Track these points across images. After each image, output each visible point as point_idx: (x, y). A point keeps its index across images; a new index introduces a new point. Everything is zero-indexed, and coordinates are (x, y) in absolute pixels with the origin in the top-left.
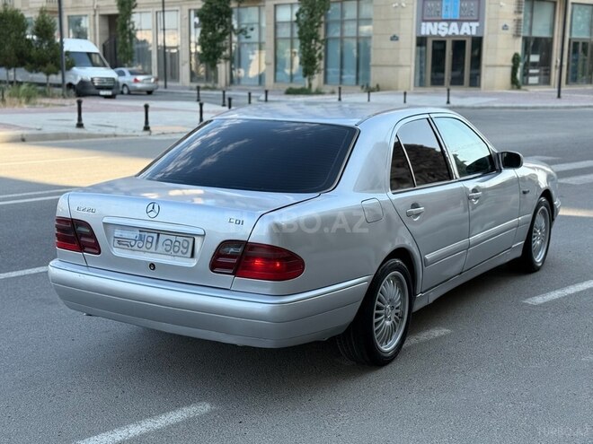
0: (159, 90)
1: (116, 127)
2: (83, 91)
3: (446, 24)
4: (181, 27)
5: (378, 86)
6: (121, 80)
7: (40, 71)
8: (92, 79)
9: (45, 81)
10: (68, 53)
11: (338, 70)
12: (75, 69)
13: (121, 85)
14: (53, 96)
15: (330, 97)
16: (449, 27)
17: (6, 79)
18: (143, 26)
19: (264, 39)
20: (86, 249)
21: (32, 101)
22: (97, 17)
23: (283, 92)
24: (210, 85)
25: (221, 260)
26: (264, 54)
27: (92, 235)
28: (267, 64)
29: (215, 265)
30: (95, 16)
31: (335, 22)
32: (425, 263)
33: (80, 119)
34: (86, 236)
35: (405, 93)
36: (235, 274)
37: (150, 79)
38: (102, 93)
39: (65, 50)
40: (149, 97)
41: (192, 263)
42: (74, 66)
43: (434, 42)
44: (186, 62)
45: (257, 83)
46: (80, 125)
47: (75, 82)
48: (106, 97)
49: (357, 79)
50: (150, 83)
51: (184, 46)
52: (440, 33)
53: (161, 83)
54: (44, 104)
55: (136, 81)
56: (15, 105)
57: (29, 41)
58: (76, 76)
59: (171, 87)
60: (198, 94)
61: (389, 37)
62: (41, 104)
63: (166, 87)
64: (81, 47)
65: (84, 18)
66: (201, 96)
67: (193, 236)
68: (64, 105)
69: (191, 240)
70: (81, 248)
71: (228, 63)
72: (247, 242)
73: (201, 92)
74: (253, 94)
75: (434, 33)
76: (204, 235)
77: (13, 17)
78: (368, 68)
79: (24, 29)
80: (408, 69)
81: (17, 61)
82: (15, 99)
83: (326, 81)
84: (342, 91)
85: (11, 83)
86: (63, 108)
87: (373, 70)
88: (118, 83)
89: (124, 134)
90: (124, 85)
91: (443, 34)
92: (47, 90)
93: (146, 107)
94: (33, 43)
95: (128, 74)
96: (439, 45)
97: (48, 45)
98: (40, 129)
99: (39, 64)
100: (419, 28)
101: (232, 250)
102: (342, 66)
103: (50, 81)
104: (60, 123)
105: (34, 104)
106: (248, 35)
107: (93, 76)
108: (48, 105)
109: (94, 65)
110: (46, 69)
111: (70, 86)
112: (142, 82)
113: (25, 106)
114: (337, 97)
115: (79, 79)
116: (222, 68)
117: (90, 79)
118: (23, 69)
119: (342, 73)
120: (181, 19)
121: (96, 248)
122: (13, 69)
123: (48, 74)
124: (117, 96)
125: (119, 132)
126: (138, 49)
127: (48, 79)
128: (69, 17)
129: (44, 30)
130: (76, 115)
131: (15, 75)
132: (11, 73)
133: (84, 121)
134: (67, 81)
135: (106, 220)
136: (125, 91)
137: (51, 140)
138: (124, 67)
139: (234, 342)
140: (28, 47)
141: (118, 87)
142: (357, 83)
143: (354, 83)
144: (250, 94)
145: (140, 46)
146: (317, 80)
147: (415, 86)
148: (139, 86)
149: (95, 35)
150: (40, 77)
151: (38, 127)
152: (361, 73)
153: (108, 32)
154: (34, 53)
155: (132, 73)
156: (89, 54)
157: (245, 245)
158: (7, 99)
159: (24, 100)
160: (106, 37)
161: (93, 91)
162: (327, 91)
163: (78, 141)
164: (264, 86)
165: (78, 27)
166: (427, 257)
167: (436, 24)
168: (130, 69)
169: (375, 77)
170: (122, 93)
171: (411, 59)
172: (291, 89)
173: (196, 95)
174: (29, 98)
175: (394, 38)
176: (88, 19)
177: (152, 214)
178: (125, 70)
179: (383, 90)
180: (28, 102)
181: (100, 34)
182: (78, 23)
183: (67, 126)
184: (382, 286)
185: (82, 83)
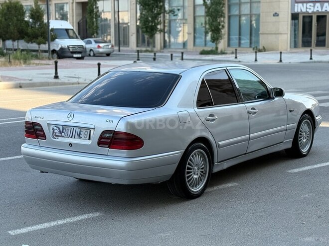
0: (114, 53)
1: (78, 78)
2: (62, 54)
3: (312, 4)
4: (131, 9)
5: (264, 48)
6: (88, 47)
7: (34, 42)
8: (68, 47)
9: (37, 48)
10: (53, 30)
11: (237, 37)
12: (57, 40)
13: (88, 50)
14: (42, 59)
15: (230, 56)
16: (314, 7)
17: (12, 47)
18: (105, 9)
19: (186, 17)
20: (39, 137)
21: (28, 62)
22: (74, 4)
23: (198, 53)
24: (149, 49)
25: (102, 140)
26: (186, 27)
27: (42, 130)
28: (189, 34)
29: (100, 143)
30: (73, 3)
31: (236, 4)
32: (219, 146)
33: (56, 73)
34: (39, 131)
35: (281, 53)
36: (109, 147)
37: (108, 45)
38: (75, 56)
39: (50, 28)
40: (108, 58)
41: (89, 142)
42: (56, 38)
43: (304, 17)
44: (134, 33)
45: (182, 47)
46: (56, 77)
47: (57, 49)
48: (78, 58)
49: (251, 43)
50: (108, 48)
51: (132, 22)
52: (308, 10)
53: (116, 48)
54: (36, 64)
55: (99, 47)
56: (17, 65)
57: (27, 22)
58: (58, 45)
59: (123, 51)
60: (138, 55)
61: (272, 14)
62: (34, 64)
63: (119, 51)
64: (61, 25)
65: (65, 5)
66: (140, 56)
67: (89, 129)
68: (48, 64)
69: (89, 131)
70: (37, 137)
71: (162, 33)
72: (114, 131)
73: (140, 54)
74: (174, 55)
75: (304, 10)
76: (94, 128)
77: (16, 6)
78: (258, 35)
79: (23, 14)
80: (286, 36)
81: (19, 36)
82: (17, 61)
83: (229, 45)
84: (238, 51)
85: (16, 50)
86: (48, 66)
87: (261, 37)
88: (86, 49)
89: (84, 82)
90: (91, 50)
91: (310, 11)
92: (38, 55)
93: (99, 65)
94: (30, 24)
95: (93, 43)
96: (308, 19)
97: (40, 25)
98: (31, 80)
99: (34, 38)
100: (293, 7)
101: (108, 135)
102: (240, 34)
103: (41, 49)
104: (44, 76)
105: (29, 64)
106: (176, 14)
107: (68, 45)
108: (38, 64)
109: (70, 37)
110: (38, 41)
111: (54, 51)
112: (103, 48)
113: (23, 65)
114: (234, 55)
115: (60, 47)
116: (158, 37)
117: (67, 47)
118: (23, 41)
119: (240, 39)
120: (131, 5)
121: (44, 136)
122: (17, 41)
123: (39, 44)
124: (85, 58)
125: (81, 81)
126: (102, 25)
127: (39, 47)
128: (55, 4)
129: (37, 15)
130: (54, 70)
131: (18, 45)
132: (16, 43)
133: (59, 75)
134: (52, 48)
135: (48, 122)
136: (92, 54)
137: (38, 86)
138: (91, 37)
139: (110, 182)
140: (26, 27)
141: (86, 51)
142: (250, 47)
143: (249, 46)
144: (172, 55)
145: (103, 23)
146: (222, 44)
147: (290, 48)
148: (101, 50)
149: (73, 16)
150: (34, 46)
151: (30, 79)
152: (253, 38)
153: (81, 14)
154: (29, 30)
155: (96, 42)
156: (67, 30)
157: (114, 133)
158: (12, 61)
159: (22, 61)
160: (80, 17)
161: (69, 54)
162: (229, 52)
163: (55, 87)
164: (187, 49)
165: (61, 11)
166: (220, 143)
167: (305, 4)
168: (95, 39)
169: (263, 41)
170: (90, 55)
171: (288, 28)
172: (203, 50)
173: (137, 56)
174: (25, 60)
175: (276, 15)
176: (68, 5)
177: (70, 119)
178: (92, 40)
179: (268, 51)
180: (25, 63)
181: (76, 16)
182: (62, 8)
183: (49, 78)
184: (191, 157)
185: (62, 49)
